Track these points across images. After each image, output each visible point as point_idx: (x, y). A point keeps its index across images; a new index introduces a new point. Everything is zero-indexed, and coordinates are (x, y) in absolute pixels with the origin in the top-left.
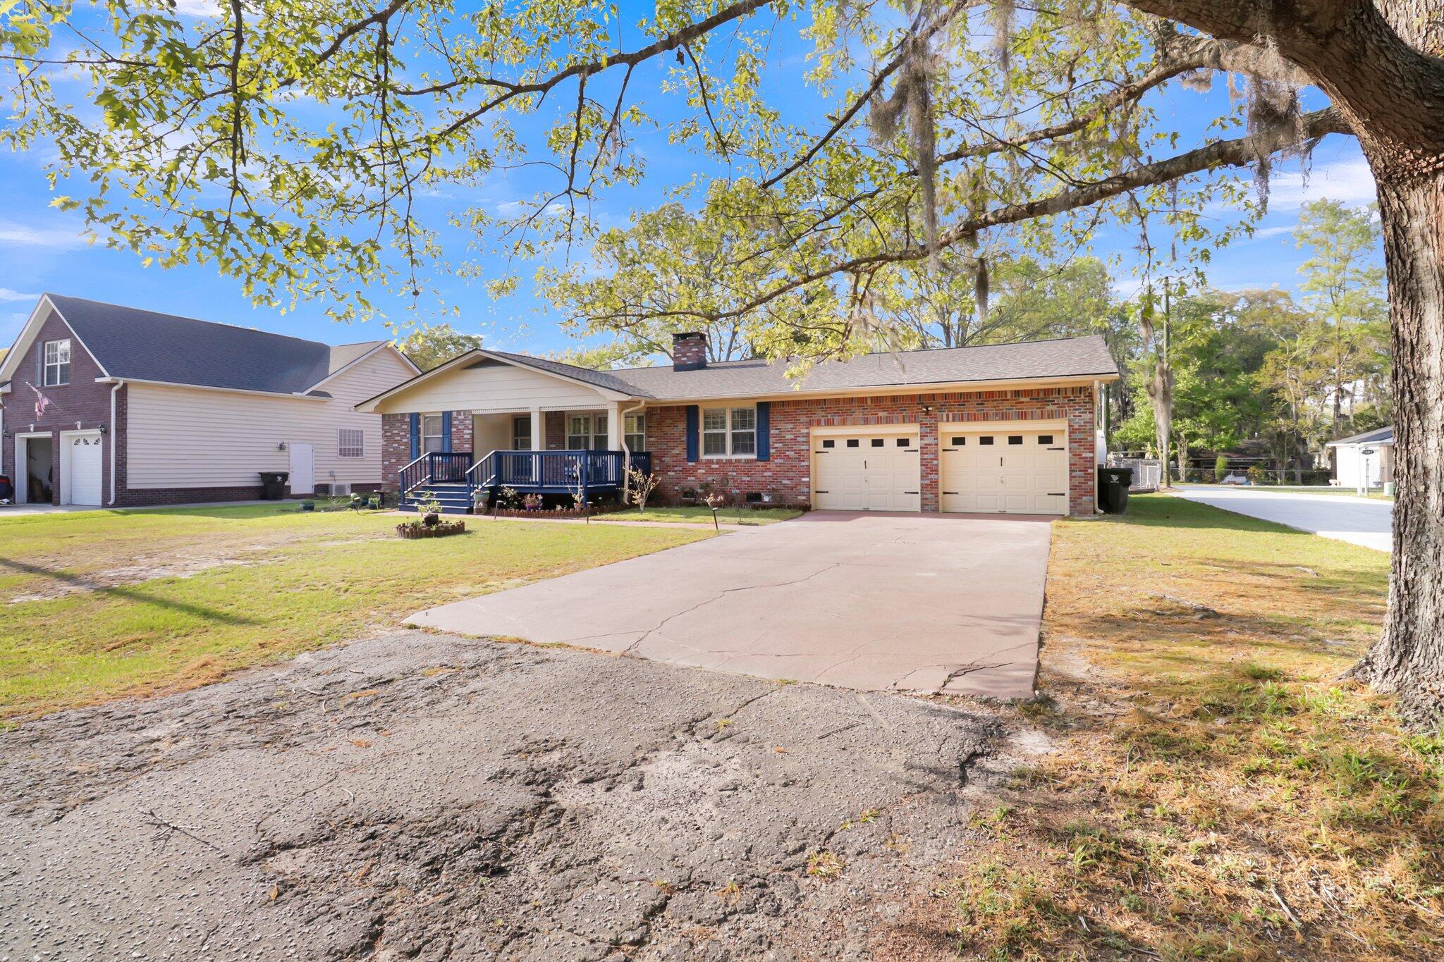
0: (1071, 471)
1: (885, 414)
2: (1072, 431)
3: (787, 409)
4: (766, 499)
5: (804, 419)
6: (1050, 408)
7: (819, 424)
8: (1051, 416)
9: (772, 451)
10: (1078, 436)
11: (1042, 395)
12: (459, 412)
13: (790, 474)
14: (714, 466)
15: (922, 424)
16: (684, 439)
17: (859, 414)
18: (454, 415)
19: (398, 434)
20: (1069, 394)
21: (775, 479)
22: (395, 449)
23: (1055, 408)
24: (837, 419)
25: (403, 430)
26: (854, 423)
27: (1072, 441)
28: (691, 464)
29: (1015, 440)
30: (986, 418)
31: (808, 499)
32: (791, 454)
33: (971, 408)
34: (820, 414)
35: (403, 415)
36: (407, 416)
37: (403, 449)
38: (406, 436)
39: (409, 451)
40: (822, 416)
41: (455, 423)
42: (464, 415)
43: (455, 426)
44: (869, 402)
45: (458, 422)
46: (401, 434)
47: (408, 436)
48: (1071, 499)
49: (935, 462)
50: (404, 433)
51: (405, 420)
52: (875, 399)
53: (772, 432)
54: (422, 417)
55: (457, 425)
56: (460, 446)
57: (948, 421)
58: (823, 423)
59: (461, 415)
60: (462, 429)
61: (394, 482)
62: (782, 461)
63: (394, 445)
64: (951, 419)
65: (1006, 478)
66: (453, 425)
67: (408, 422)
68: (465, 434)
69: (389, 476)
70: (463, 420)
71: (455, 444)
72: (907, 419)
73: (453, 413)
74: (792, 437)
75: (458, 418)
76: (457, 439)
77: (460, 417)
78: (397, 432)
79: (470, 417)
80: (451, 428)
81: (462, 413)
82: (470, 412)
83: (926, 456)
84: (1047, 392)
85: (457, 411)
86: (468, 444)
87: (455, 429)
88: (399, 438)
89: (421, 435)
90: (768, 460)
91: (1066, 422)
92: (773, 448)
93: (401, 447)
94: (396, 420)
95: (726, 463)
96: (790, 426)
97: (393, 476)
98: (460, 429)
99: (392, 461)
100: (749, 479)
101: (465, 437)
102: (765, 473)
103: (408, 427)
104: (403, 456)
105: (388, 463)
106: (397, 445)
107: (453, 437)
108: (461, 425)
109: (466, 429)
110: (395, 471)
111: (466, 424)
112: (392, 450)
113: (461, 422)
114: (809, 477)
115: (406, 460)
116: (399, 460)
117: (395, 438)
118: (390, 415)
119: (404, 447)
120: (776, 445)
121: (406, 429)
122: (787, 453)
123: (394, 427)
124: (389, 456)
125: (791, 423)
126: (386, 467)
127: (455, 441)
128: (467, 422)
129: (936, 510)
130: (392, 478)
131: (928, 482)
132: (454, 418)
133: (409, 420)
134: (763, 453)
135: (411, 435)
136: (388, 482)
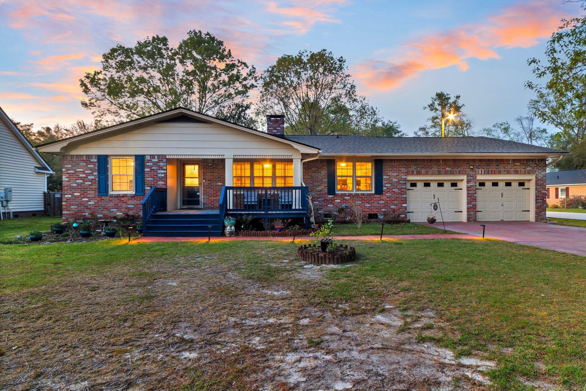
0: (536, 200)
1: (450, 169)
2: (537, 180)
3: (393, 164)
4: (381, 216)
5: (403, 170)
6: (528, 168)
7: (413, 174)
8: (529, 173)
9: (385, 188)
10: (540, 182)
11: (525, 162)
12: (153, 156)
13: (396, 202)
14: (346, 198)
15: (468, 175)
16: (326, 180)
17: (435, 169)
18: (148, 158)
19: (83, 172)
20: (537, 162)
21: (386, 205)
22: (80, 184)
23: (531, 168)
24: (423, 171)
25: (90, 169)
26: (433, 174)
27: (537, 185)
28: (330, 196)
29: (508, 184)
30: (500, 173)
31: (406, 217)
32: (396, 190)
33: (493, 168)
34: (413, 168)
35: (89, 157)
36: (94, 157)
37: (89, 185)
38: (93, 174)
39: (96, 186)
40: (415, 169)
41: (148, 164)
42: (158, 158)
43: (148, 167)
44: (441, 162)
45: (151, 164)
46: (86, 172)
47: (95, 173)
48: (536, 213)
49: (475, 195)
50: (90, 172)
51: (92, 160)
52: (444, 160)
53: (384, 177)
54: (109, 159)
55: (151, 166)
56: (154, 183)
57: (481, 174)
58: (415, 173)
59: (154, 158)
60: (156, 170)
61: (79, 212)
62: (390, 194)
63: (78, 181)
64: (483, 173)
65: (504, 204)
66: (147, 166)
67: (95, 162)
68: (159, 173)
69: (72, 207)
70: (157, 162)
71: (149, 181)
72: (461, 172)
73: (147, 156)
74: (397, 180)
75: (151, 160)
76: (151, 177)
77: (153, 160)
78: (81, 170)
79: (165, 160)
80: (144, 168)
81: (156, 157)
82: (165, 156)
83: (470, 192)
84: (528, 160)
85: (151, 155)
86: (162, 181)
87: (148, 170)
88: (84, 175)
89: (109, 174)
90: (382, 194)
91: (535, 176)
92: (385, 187)
93: (86, 183)
94: (81, 160)
95: (355, 196)
96: (395, 174)
97: (76, 207)
98: (154, 170)
99: (76, 194)
100: (369, 205)
101: (159, 175)
102: (380, 202)
103: (94, 166)
104: (89, 190)
105: (70, 196)
106: (81, 181)
107: (146, 175)
108: (154, 166)
109: (160, 170)
110: (80, 203)
111: (160, 166)
112: (75, 185)
113: (155, 164)
114: (406, 204)
115: (92, 193)
116: (84, 193)
117: (79, 175)
118: (72, 156)
119: (90, 183)
120: (387, 185)
121: (92, 168)
122: (394, 190)
123: (77, 166)
124: (71, 191)
125: (396, 172)
126: (68, 199)
127: (148, 179)
128: (162, 164)
129: (475, 221)
130: (75, 209)
131: (471, 206)
132: (148, 160)
133: (96, 160)
134: (379, 190)
135: (99, 173)
136: (71, 212)
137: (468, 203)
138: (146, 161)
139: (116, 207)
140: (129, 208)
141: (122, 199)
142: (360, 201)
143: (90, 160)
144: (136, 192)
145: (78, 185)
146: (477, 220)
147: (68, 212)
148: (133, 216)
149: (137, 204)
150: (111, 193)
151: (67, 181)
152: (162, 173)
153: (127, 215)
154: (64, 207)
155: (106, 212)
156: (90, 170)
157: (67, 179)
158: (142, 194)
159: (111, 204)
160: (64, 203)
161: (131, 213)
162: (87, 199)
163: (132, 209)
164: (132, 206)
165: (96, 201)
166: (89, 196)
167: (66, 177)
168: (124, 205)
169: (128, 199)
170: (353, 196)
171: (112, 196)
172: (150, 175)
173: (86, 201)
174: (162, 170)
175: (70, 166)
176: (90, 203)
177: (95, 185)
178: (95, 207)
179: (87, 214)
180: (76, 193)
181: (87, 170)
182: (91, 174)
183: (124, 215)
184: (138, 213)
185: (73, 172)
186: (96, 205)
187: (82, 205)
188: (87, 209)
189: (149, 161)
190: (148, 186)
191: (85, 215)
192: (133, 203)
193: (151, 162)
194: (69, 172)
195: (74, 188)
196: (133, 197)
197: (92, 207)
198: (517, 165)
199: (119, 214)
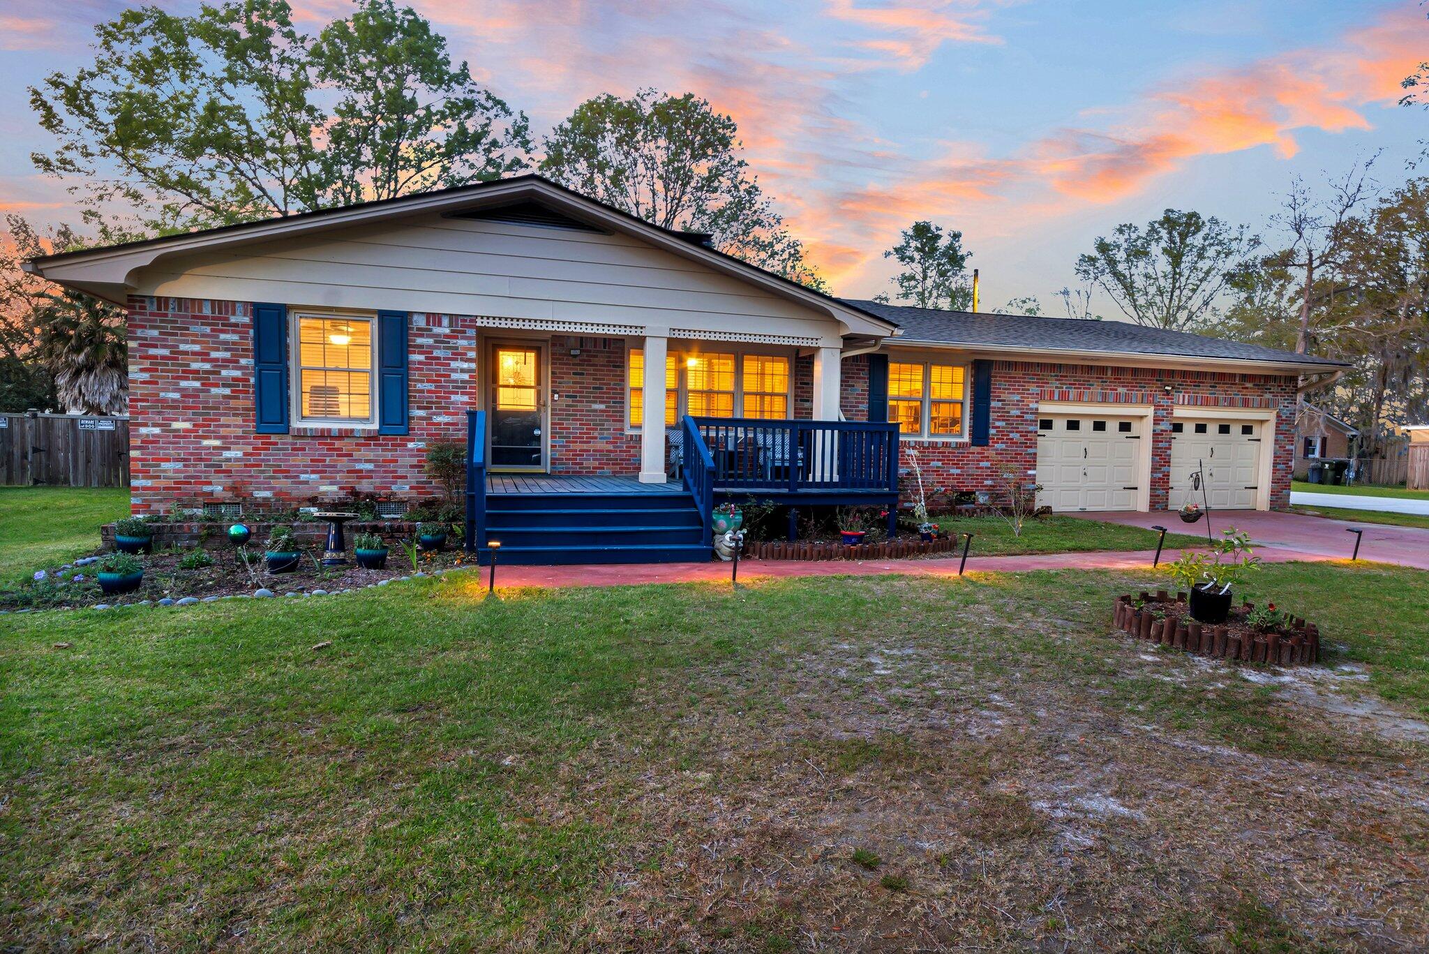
0: (1275, 464)
1: (1124, 392)
2: (1280, 421)
3: (1013, 373)
4: (982, 499)
5: (1033, 389)
6: (1268, 396)
7: (1051, 399)
9: (992, 431)
10: (1283, 427)
11: (1263, 381)
12: (434, 319)
13: (1014, 465)
14: (907, 452)
15: (1158, 407)
16: (864, 407)
17: (1097, 389)
18: (420, 322)
19: (204, 356)
20: (1282, 381)
21: (993, 472)
22: (195, 394)
23: (1270, 397)
24: (1073, 393)
27: (1278, 432)
29: (1224, 429)
30: (1216, 404)
32: (1015, 436)
34: (1054, 384)
35: (223, 307)
36: (239, 309)
37: (225, 397)
38: (237, 362)
39: (247, 402)
40: (1057, 387)
41: (419, 341)
42: (451, 325)
43: (421, 349)
44: (1109, 373)
45: (431, 341)
46: (214, 355)
47: (243, 362)
48: (1273, 493)
49: (1169, 452)
50: (228, 355)
51: (233, 320)
52: (1116, 370)
53: (993, 404)
54: (292, 317)
55: (430, 346)
56: (437, 397)
57: (1183, 404)
58: (1056, 397)
59: (440, 325)
60: (445, 359)
61: (190, 483)
62: (1004, 446)
63: (183, 384)
64: (1186, 402)
65: (1214, 471)
66: (415, 346)
67: (244, 325)
68: (455, 371)
69: (165, 465)
70: (446, 336)
71: (422, 391)
72: (1145, 399)
73: (415, 317)
74: (1018, 413)
75: (430, 330)
76: (428, 381)
77: (437, 330)
78: (197, 348)
79: (472, 333)
80: (409, 352)
81: (445, 322)
82: (471, 321)
83: (1160, 445)
84: (1267, 378)
85: (428, 315)
86: (463, 393)
87: (422, 358)
88: (207, 366)
89: (292, 364)
90: (987, 445)
91: (1275, 412)
92: (993, 428)
93: (214, 390)
94: (194, 317)
95: (928, 448)
96: (1018, 397)
97: (180, 465)
98: (438, 358)
99: (176, 425)
100: (958, 471)
101: (454, 376)
102: (982, 464)
103: (241, 338)
104: (225, 415)
105: (157, 431)
106: (197, 384)
107: (415, 375)
108: (438, 348)
109: (456, 360)
110: (191, 454)
111: (457, 348)
112: (177, 396)
113: (440, 340)
114: (1035, 469)
115: (234, 425)
116: (206, 424)
117: (188, 365)
118: (163, 302)
119: (227, 391)
120: (998, 424)
121: (234, 343)
122: (1011, 435)
123: (182, 335)
124: (159, 413)
125: (1018, 394)
126: (147, 442)
127: (419, 386)
128: (462, 343)
129: (1165, 509)
130: (176, 471)
131: (1161, 475)
132: (419, 329)
133: (247, 320)
134: (980, 435)
135: (259, 359)
136: (162, 483)
137: (1154, 470)
138: (415, 331)
139: (318, 466)
140: (361, 471)
141: (337, 444)
142: (938, 460)
143: (228, 319)
144: (383, 421)
145: (183, 396)
146: (1170, 507)
147: (149, 483)
148: (371, 496)
149: (384, 461)
150: (296, 424)
151: (142, 383)
152: (463, 371)
153: (354, 493)
154: (133, 465)
155: (283, 483)
156: (226, 350)
157: (146, 376)
158: (402, 429)
159: (300, 460)
160: (133, 454)
161: (365, 486)
162: (217, 443)
163: (368, 475)
164: (370, 466)
165: (249, 449)
166: (223, 431)
167: (142, 370)
168: (343, 463)
169: (357, 445)
170: (924, 448)
171: (302, 434)
172: (425, 375)
173: (215, 448)
174: (462, 360)
175: (155, 333)
176: (227, 454)
177: (247, 398)
178: (246, 466)
179: (220, 488)
180: (176, 420)
181: (217, 350)
182: (232, 362)
183: (342, 494)
184: (389, 488)
185: (166, 352)
186: (249, 463)
187: (201, 460)
188: (216, 472)
189: (422, 332)
190: (419, 408)
191: (211, 493)
192: (371, 455)
193: (429, 336)
194: (152, 351)
195: (174, 405)
196: (371, 438)
197: (235, 467)
198: (1247, 388)
199: (329, 490)
